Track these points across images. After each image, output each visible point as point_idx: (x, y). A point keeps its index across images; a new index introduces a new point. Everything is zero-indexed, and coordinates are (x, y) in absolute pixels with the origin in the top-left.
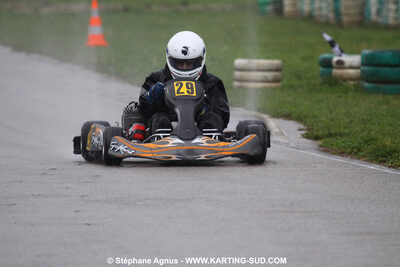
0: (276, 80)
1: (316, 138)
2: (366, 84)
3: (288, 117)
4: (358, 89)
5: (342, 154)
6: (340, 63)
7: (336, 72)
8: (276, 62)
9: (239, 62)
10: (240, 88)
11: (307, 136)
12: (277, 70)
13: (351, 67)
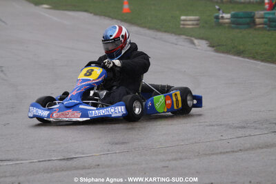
0: (197, 24)
1: (213, 47)
2: (233, 25)
3: (202, 39)
4: (229, 27)
5: (223, 52)
6: (222, 17)
7: (221, 21)
8: (197, 17)
9: (183, 18)
10: (184, 28)
11: (210, 46)
12: (198, 20)
13: (227, 19)
